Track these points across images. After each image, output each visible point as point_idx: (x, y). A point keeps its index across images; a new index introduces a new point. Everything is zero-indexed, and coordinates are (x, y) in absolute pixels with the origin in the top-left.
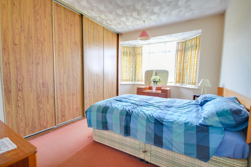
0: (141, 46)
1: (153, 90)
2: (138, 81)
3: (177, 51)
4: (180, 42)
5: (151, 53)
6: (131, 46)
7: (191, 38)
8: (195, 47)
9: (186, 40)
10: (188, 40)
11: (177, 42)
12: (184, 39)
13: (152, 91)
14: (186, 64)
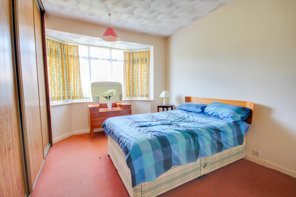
0: (75, 45)
1: (109, 108)
2: (74, 98)
3: (125, 61)
4: (126, 53)
5: (92, 58)
6: (58, 41)
7: (140, 51)
8: (145, 60)
9: (133, 51)
10: (136, 52)
11: (125, 51)
12: (130, 50)
13: (108, 110)
14: (136, 77)
